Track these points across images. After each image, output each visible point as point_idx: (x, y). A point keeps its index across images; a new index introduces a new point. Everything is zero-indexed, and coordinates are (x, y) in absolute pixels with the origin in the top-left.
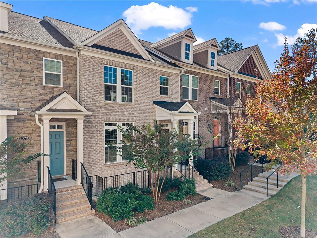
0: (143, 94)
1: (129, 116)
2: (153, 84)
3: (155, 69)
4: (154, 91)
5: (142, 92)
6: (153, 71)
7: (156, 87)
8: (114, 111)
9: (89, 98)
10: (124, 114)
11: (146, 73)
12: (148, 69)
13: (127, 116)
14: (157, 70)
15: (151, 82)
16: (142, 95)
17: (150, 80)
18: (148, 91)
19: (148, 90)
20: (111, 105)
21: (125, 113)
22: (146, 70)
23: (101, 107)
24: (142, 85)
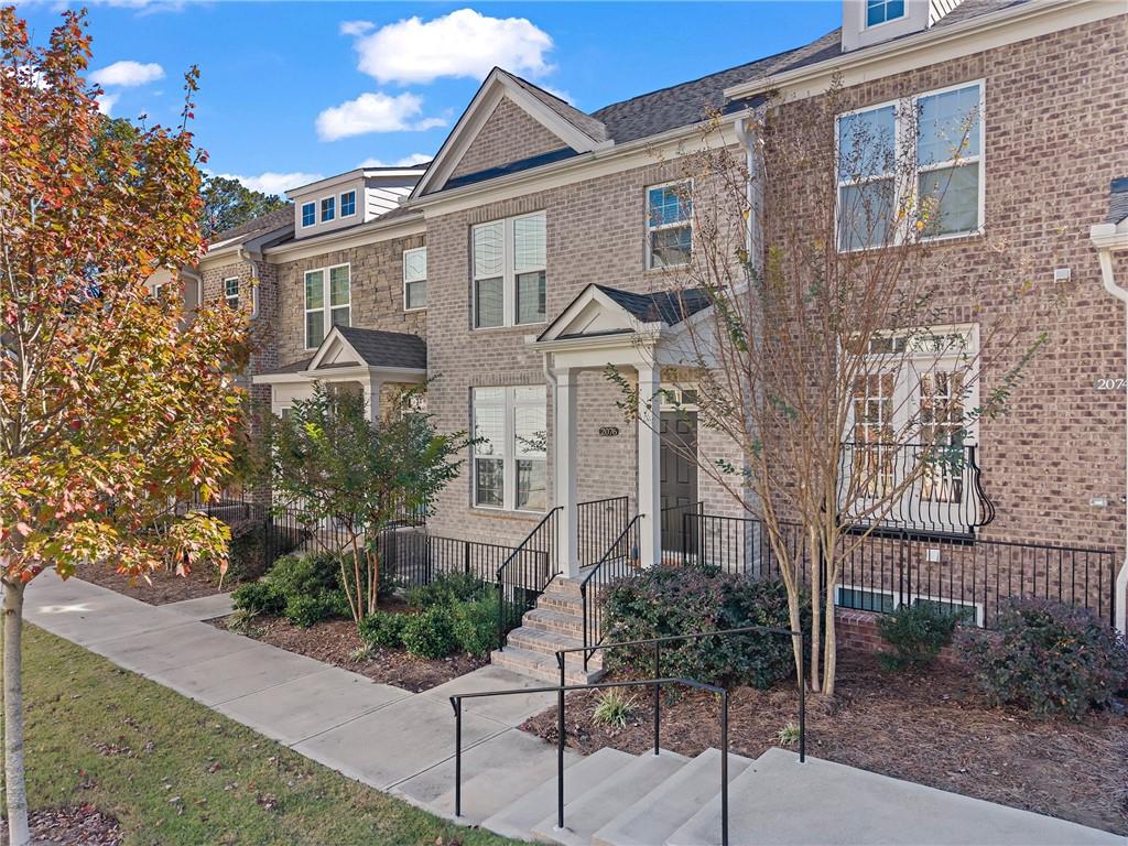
0: (573, 282)
1: (529, 367)
2: (614, 234)
3: (620, 173)
4: (616, 260)
5: (571, 277)
6: (611, 182)
7: (625, 243)
8: (491, 355)
9: (439, 327)
10: (517, 363)
11: (586, 203)
12: (591, 183)
13: (523, 367)
14: (627, 172)
15: (606, 230)
16: (572, 288)
17: (602, 223)
18: (594, 268)
19: (592, 264)
20: (484, 338)
21: (519, 358)
22: (586, 194)
23: (464, 347)
24: (571, 252)
